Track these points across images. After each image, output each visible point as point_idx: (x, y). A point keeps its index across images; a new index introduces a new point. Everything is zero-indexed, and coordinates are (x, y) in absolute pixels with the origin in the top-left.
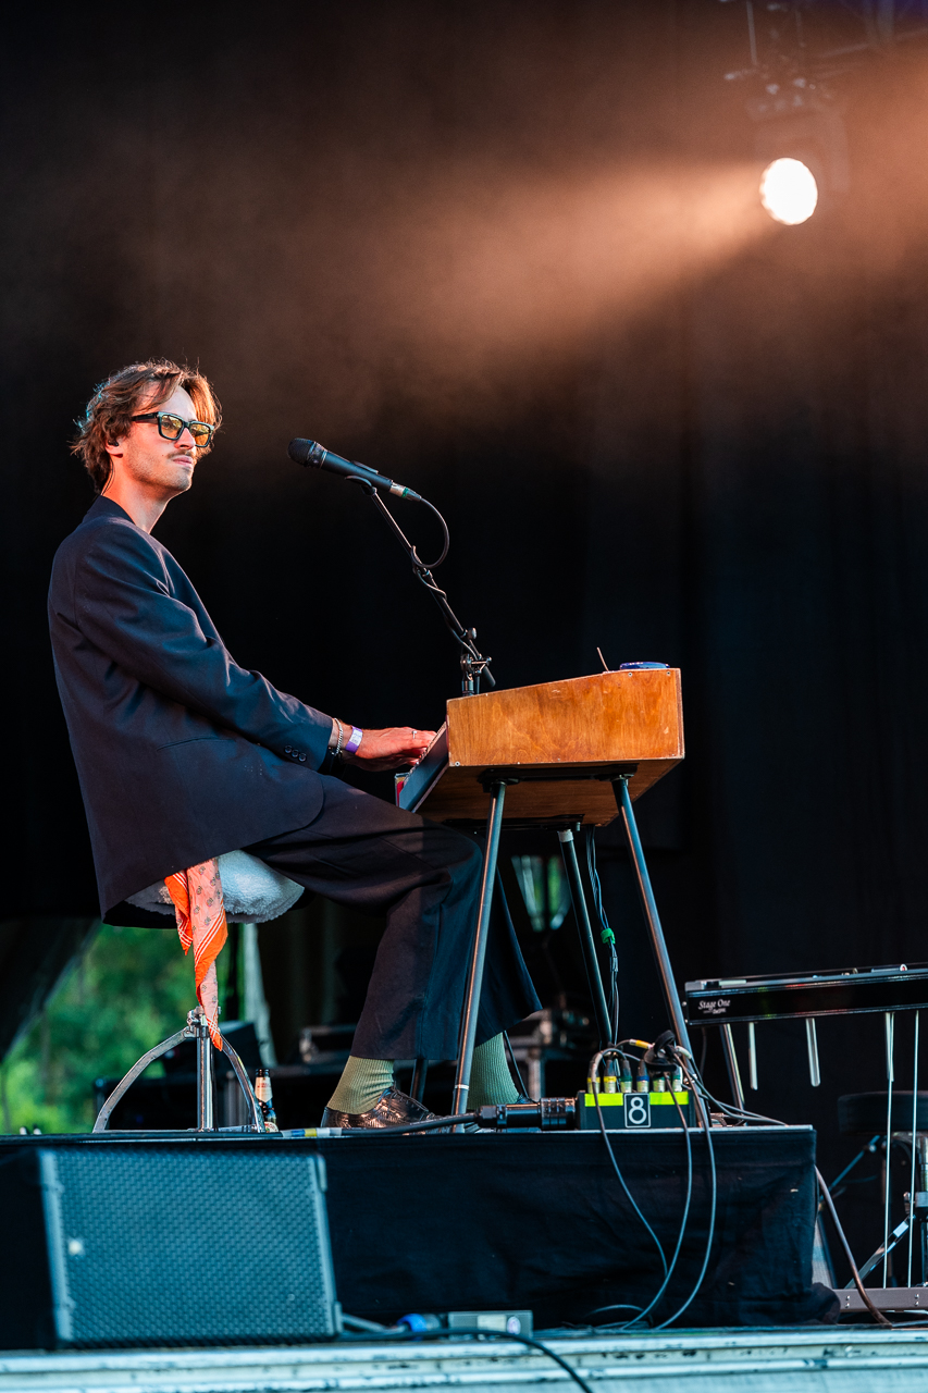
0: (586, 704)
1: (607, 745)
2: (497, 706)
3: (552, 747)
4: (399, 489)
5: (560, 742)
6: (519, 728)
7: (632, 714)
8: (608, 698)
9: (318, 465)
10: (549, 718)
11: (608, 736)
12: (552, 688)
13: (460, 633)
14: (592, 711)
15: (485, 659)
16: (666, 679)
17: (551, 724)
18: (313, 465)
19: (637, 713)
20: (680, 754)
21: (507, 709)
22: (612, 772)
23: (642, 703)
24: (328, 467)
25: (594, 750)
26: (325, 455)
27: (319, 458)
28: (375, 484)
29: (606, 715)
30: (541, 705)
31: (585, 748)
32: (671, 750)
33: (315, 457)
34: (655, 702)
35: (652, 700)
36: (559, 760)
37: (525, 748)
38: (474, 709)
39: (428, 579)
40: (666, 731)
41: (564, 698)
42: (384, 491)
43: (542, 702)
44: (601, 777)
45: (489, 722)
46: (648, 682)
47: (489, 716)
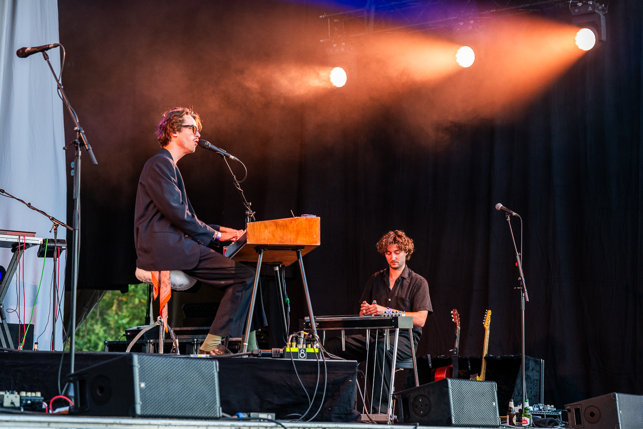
0: (290, 226)
1: (296, 240)
2: (263, 225)
3: (279, 239)
4: (232, 157)
5: (282, 238)
6: (269, 233)
7: (304, 230)
8: (297, 225)
9: (207, 148)
10: (279, 230)
11: (297, 237)
12: (280, 221)
13: (246, 204)
14: (292, 229)
15: (253, 212)
16: (316, 220)
17: (279, 232)
18: (206, 148)
19: (306, 230)
20: (319, 244)
21: (266, 227)
22: (296, 248)
23: (308, 227)
24: (211, 149)
25: (292, 241)
26: (210, 145)
27: (208, 146)
28: (225, 155)
29: (296, 230)
30: (277, 226)
31: (289, 240)
32: (316, 242)
33: (207, 146)
34: (312, 227)
35: (311, 226)
36: (281, 244)
37: (271, 239)
38: (255, 226)
39: (238, 186)
40: (315, 236)
41: (284, 224)
42: (227, 157)
43: (277, 225)
44: (293, 250)
45: (260, 230)
46: (310, 220)
47: (260, 228)
